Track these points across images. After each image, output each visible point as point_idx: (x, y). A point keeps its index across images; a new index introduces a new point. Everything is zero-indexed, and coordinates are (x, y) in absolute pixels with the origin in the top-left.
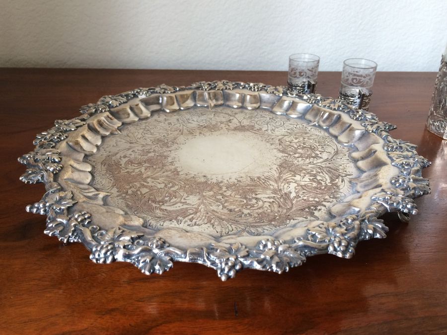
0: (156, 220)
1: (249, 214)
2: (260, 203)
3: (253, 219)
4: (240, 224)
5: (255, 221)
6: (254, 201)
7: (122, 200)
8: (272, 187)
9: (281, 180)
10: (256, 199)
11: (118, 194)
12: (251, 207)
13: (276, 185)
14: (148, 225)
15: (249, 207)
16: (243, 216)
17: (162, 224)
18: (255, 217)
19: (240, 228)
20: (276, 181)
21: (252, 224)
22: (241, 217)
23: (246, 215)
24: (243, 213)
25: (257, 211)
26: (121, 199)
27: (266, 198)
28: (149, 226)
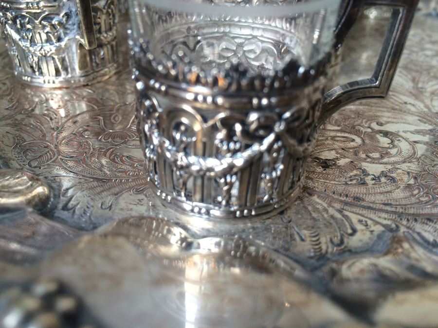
0: (92, 188)
1: (383, 174)
2: (404, 146)
3: (407, 194)
4: (369, 208)
5: (413, 200)
6: (384, 141)
7: (8, 129)
8: (413, 109)
9: (427, 94)
10: (386, 134)
11: (6, 113)
12: (382, 157)
13: (421, 105)
14: (60, 206)
15: (376, 155)
16: (368, 179)
17: (108, 204)
18: (409, 187)
19: (377, 223)
20: (416, 97)
21: (412, 211)
22: (364, 183)
23: (376, 179)
24: (365, 173)
25: (405, 166)
26: (7, 125)
27: (411, 132)
28: (65, 208)
